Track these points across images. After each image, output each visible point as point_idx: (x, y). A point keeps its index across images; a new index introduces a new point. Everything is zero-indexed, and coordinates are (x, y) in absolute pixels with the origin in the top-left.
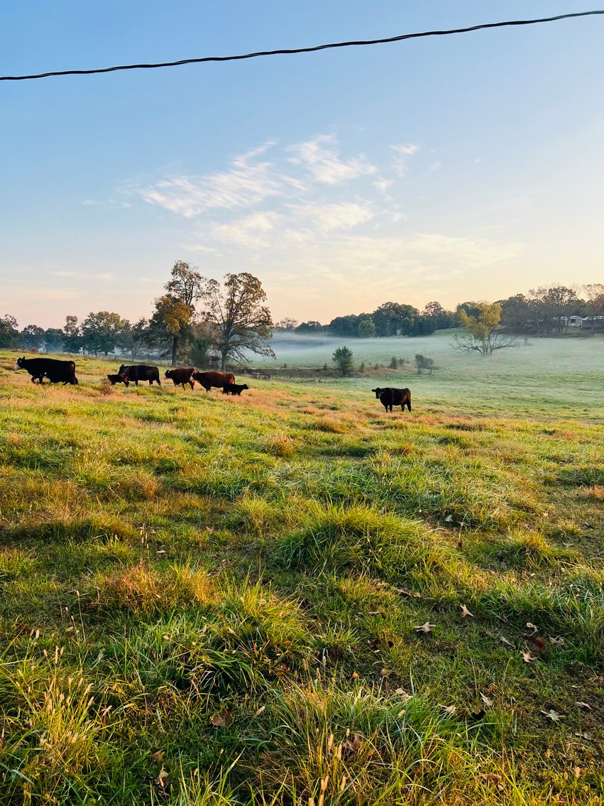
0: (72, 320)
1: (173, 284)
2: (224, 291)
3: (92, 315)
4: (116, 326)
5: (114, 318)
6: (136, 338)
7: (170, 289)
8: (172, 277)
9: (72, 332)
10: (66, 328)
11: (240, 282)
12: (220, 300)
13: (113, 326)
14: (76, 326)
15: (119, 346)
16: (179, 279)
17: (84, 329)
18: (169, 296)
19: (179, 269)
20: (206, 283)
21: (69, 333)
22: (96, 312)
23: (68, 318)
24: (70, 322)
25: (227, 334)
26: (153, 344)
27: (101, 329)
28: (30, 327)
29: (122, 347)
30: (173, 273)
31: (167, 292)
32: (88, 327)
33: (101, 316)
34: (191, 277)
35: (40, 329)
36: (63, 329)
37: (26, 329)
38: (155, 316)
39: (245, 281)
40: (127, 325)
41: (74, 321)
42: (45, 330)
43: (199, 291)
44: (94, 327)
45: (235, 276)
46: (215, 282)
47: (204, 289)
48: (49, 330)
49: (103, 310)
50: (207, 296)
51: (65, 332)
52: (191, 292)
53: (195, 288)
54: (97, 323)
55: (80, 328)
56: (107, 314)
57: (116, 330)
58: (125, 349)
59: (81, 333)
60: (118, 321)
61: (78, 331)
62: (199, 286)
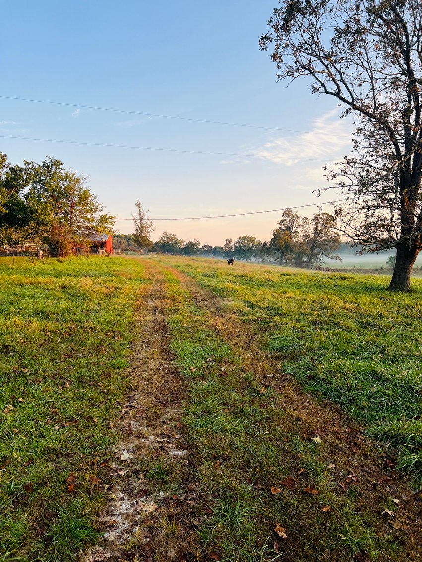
0: (228, 241)
1: (282, 222)
2: (312, 224)
3: (240, 237)
4: (253, 244)
5: (252, 239)
6: (261, 251)
7: (281, 224)
8: (283, 218)
10: (225, 246)
11: (321, 218)
12: (309, 229)
13: (251, 244)
14: (231, 245)
15: (254, 256)
16: (286, 218)
17: (235, 246)
18: (280, 228)
19: (287, 213)
20: (302, 219)
21: (227, 248)
22: (242, 236)
23: (227, 240)
24: (228, 242)
25: (313, 248)
26: (270, 254)
27: (244, 246)
28: (205, 245)
29: (256, 257)
30: (283, 216)
31: (279, 226)
32: (237, 245)
33: (245, 238)
34: (293, 217)
35: (211, 247)
36: (223, 246)
37: (203, 247)
38: (272, 240)
39: (324, 218)
40: (260, 243)
41: (229, 242)
42: (213, 247)
43: (297, 224)
44: (240, 245)
45: (319, 215)
46: (307, 219)
47: (300, 223)
48: (215, 247)
49: (246, 235)
50: (302, 227)
51: (224, 248)
52: (293, 225)
53: (295, 223)
54: (242, 243)
55: (233, 246)
56: (248, 237)
57: (253, 247)
58: (258, 258)
59: (233, 249)
60: (254, 241)
61: (231, 248)
62: (297, 222)
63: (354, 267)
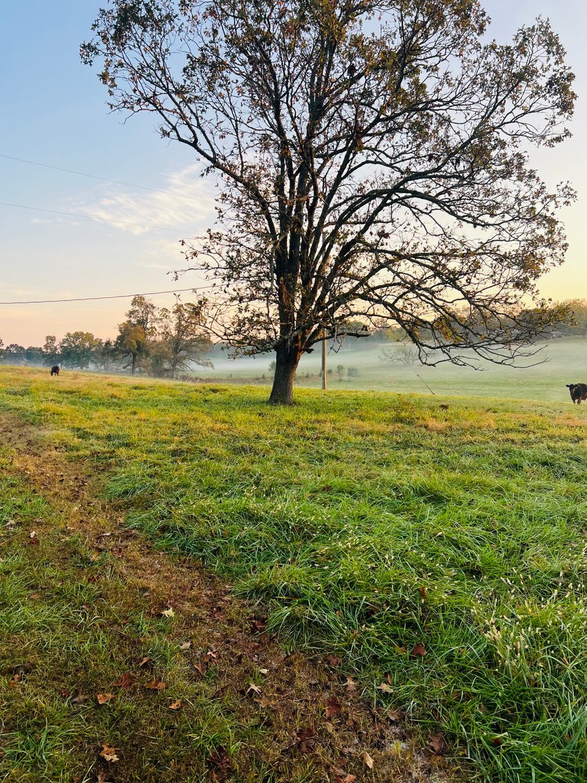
0: (51, 339)
1: (132, 313)
2: (174, 318)
3: (69, 334)
4: (90, 345)
5: (89, 337)
6: (103, 354)
7: (131, 317)
9: (51, 350)
10: (46, 347)
11: (185, 310)
12: (170, 324)
13: (87, 344)
14: (55, 345)
15: (93, 361)
16: (137, 308)
17: (61, 347)
18: (129, 322)
19: (138, 301)
20: (159, 311)
21: (49, 351)
22: (72, 333)
23: (48, 338)
24: (49, 341)
25: (176, 350)
26: (117, 359)
27: (77, 347)
28: (12, 346)
29: (96, 363)
30: (132, 304)
31: (128, 319)
32: (65, 345)
33: (77, 335)
34: (147, 307)
35: (22, 348)
36: (43, 347)
37: (8, 348)
38: (119, 338)
39: (189, 309)
40: (100, 343)
41: (53, 340)
42: (26, 348)
43: (153, 317)
44: (71, 346)
45: (182, 306)
46: (166, 310)
47: (158, 316)
48: (30, 349)
49: (79, 331)
50: (160, 321)
51: (44, 350)
52: (147, 319)
53: (150, 315)
54: (73, 342)
55: (58, 347)
56: (82, 333)
57: (90, 348)
58: (98, 365)
59: (59, 351)
60: (92, 339)
61: (56, 349)
62: (152, 314)
63: (231, 376)
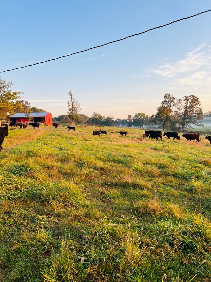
0: (130, 116)
1: (164, 102)
2: (183, 103)
3: (136, 114)
4: (144, 118)
5: (143, 115)
6: (150, 121)
7: (163, 104)
8: (164, 99)
9: (130, 120)
10: (128, 119)
11: (190, 99)
12: (181, 106)
13: (143, 118)
14: (131, 118)
15: (145, 124)
16: (166, 100)
17: (133, 119)
18: (162, 106)
19: (167, 96)
20: (176, 100)
21: (129, 120)
22: (137, 113)
23: (129, 116)
24: (129, 117)
25: (184, 118)
26: (156, 123)
27: (139, 119)
28: (117, 119)
30: (164, 98)
31: (162, 105)
32: (135, 118)
33: (139, 114)
34: (171, 99)
35: (120, 120)
36: (127, 119)
38: (157, 113)
39: (192, 98)
40: (148, 117)
41: (130, 117)
44: (137, 118)
45: (188, 97)
46: (180, 100)
47: (176, 103)
48: (123, 120)
49: (140, 113)
50: (177, 105)
51: (127, 120)
52: (171, 104)
53: (172, 102)
55: (132, 119)
56: (141, 114)
57: (144, 119)
58: (147, 125)
59: (132, 120)
60: (145, 116)
61: (131, 120)
62: (174, 102)
